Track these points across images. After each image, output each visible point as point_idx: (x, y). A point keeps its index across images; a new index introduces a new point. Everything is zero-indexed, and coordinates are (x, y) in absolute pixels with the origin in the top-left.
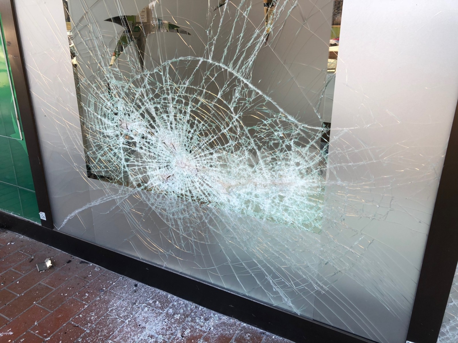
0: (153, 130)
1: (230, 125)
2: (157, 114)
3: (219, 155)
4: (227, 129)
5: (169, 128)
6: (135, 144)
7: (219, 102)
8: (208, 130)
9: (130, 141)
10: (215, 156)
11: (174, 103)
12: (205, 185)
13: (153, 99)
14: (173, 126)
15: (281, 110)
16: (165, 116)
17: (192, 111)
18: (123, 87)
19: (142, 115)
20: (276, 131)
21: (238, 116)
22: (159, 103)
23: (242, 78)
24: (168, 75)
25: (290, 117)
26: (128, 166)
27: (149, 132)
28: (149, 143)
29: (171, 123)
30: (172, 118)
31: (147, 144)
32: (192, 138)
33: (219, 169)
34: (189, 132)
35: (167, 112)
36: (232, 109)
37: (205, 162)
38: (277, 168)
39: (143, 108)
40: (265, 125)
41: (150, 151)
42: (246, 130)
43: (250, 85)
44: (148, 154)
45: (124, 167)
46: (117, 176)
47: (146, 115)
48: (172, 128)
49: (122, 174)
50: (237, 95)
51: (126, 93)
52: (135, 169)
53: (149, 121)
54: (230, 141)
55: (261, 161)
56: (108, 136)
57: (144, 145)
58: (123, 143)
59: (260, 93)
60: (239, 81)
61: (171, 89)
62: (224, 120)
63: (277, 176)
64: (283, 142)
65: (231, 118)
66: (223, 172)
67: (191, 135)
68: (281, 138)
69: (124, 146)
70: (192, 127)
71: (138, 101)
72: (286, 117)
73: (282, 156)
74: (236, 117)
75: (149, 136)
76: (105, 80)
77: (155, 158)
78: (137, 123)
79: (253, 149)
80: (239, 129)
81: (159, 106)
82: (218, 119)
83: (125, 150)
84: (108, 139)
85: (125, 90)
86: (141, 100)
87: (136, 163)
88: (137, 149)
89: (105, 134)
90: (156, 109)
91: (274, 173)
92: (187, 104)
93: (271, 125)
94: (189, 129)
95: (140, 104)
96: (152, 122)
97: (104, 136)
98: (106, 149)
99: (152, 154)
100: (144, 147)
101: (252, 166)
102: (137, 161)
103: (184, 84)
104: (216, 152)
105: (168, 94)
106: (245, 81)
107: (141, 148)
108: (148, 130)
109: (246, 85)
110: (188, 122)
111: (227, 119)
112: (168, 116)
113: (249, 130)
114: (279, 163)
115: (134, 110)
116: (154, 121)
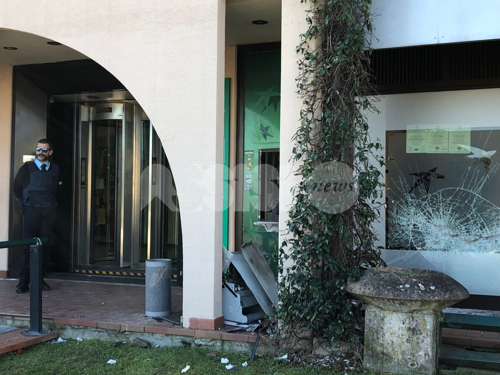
0: (430, 220)
1: (471, 214)
2: (433, 213)
3: (466, 227)
4: (470, 215)
5: (439, 218)
6: (418, 228)
7: (466, 204)
8: (460, 217)
9: (416, 226)
10: (464, 228)
11: (443, 207)
12: (458, 243)
13: (431, 206)
14: (442, 217)
15: (494, 205)
16: (437, 213)
17: (452, 210)
18: (415, 202)
19: (425, 214)
20: (493, 213)
21: (475, 209)
22: (435, 208)
23: (476, 195)
24: (441, 195)
25: (498, 208)
26: (413, 239)
27: (427, 221)
28: (426, 227)
29: (440, 216)
30: (441, 213)
31: (425, 227)
32: (451, 221)
33: (466, 234)
34: (450, 219)
35: (439, 211)
36: (472, 207)
37: (458, 231)
38: (493, 229)
39: (425, 210)
40: (487, 212)
41: (427, 231)
42: (479, 215)
43: (480, 197)
44: (426, 232)
45: (411, 240)
46: (406, 245)
47: (427, 214)
48: (440, 218)
49: (410, 244)
50: (474, 201)
51: (416, 204)
52: (417, 240)
53: (428, 216)
54: (471, 220)
55: (486, 227)
56: (403, 226)
57: (423, 228)
58: (412, 228)
59: (485, 200)
60: (475, 196)
61: (442, 200)
62: (468, 212)
63: (494, 232)
64: (496, 218)
65: (471, 210)
66: (467, 235)
67: (451, 220)
68: (495, 216)
69: (413, 229)
70: (452, 216)
71: (423, 208)
72: (496, 207)
73: (495, 223)
74: (474, 210)
75: (427, 223)
76: (405, 199)
77: (429, 233)
78: (421, 218)
79: (483, 222)
80: (475, 215)
81: (434, 209)
82: (465, 211)
83: (412, 231)
84: (403, 227)
85: (416, 203)
86: (424, 207)
87: (419, 237)
88: (420, 230)
89: (401, 225)
90: (433, 210)
91: (492, 231)
92: (450, 207)
93: (490, 211)
94: (450, 217)
95: (424, 209)
96: (430, 216)
97: (400, 226)
98: (401, 232)
99: (428, 232)
100: (423, 229)
101: (482, 230)
102: (419, 236)
103: (449, 198)
104: (464, 226)
105: (440, 203)
106: (478, 195)
107: (422, 229)
108: (427, 220)
109: (479, 197)
110: (450, 214)
111: (470, 211)
112: (439, 213)
113: (480, 215)
114: (494, 227)
115: (420, 212)
116: (431, 216)
